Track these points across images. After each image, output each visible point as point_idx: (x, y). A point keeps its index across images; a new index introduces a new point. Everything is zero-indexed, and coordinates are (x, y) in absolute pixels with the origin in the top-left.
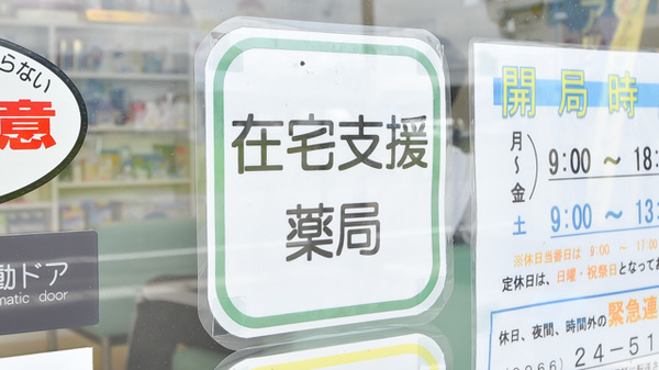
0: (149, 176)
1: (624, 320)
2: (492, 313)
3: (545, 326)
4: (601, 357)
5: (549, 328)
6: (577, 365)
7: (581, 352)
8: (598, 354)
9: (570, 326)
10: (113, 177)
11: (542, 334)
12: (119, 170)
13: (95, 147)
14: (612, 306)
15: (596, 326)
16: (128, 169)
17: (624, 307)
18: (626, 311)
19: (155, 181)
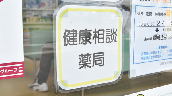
0: (46, 22)
1: (170, 15)
2: (136, 6)
3: (150, 13)
4: (164, 24)
5: (151, 13)
6: (158, 25)
7: (159, 22)
8: (163, 23)
9: (156, 14)
10: (37, 22)
11: (149, 15)
12: (38, 20)
13: (32, 14)
14: (167, 11)
15: (163, 15)
16: (41, 20)
17: (170, 12)
18: (171, 13)
19: (47, 23)
